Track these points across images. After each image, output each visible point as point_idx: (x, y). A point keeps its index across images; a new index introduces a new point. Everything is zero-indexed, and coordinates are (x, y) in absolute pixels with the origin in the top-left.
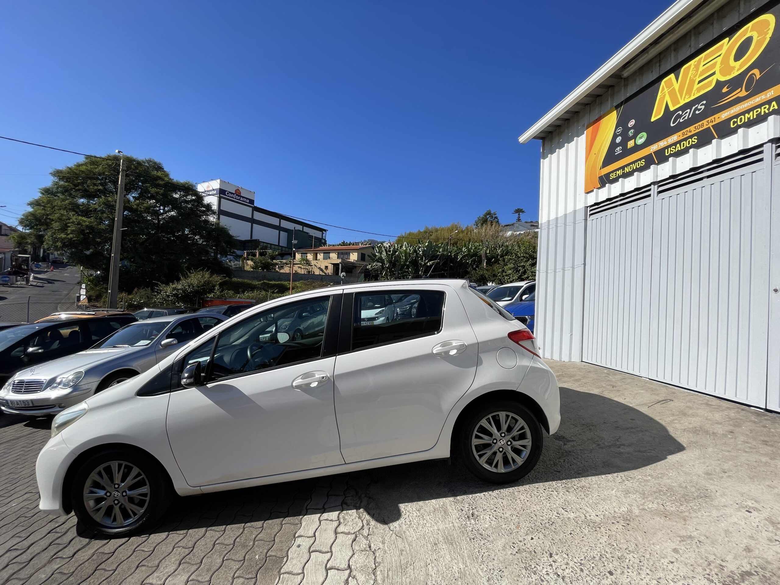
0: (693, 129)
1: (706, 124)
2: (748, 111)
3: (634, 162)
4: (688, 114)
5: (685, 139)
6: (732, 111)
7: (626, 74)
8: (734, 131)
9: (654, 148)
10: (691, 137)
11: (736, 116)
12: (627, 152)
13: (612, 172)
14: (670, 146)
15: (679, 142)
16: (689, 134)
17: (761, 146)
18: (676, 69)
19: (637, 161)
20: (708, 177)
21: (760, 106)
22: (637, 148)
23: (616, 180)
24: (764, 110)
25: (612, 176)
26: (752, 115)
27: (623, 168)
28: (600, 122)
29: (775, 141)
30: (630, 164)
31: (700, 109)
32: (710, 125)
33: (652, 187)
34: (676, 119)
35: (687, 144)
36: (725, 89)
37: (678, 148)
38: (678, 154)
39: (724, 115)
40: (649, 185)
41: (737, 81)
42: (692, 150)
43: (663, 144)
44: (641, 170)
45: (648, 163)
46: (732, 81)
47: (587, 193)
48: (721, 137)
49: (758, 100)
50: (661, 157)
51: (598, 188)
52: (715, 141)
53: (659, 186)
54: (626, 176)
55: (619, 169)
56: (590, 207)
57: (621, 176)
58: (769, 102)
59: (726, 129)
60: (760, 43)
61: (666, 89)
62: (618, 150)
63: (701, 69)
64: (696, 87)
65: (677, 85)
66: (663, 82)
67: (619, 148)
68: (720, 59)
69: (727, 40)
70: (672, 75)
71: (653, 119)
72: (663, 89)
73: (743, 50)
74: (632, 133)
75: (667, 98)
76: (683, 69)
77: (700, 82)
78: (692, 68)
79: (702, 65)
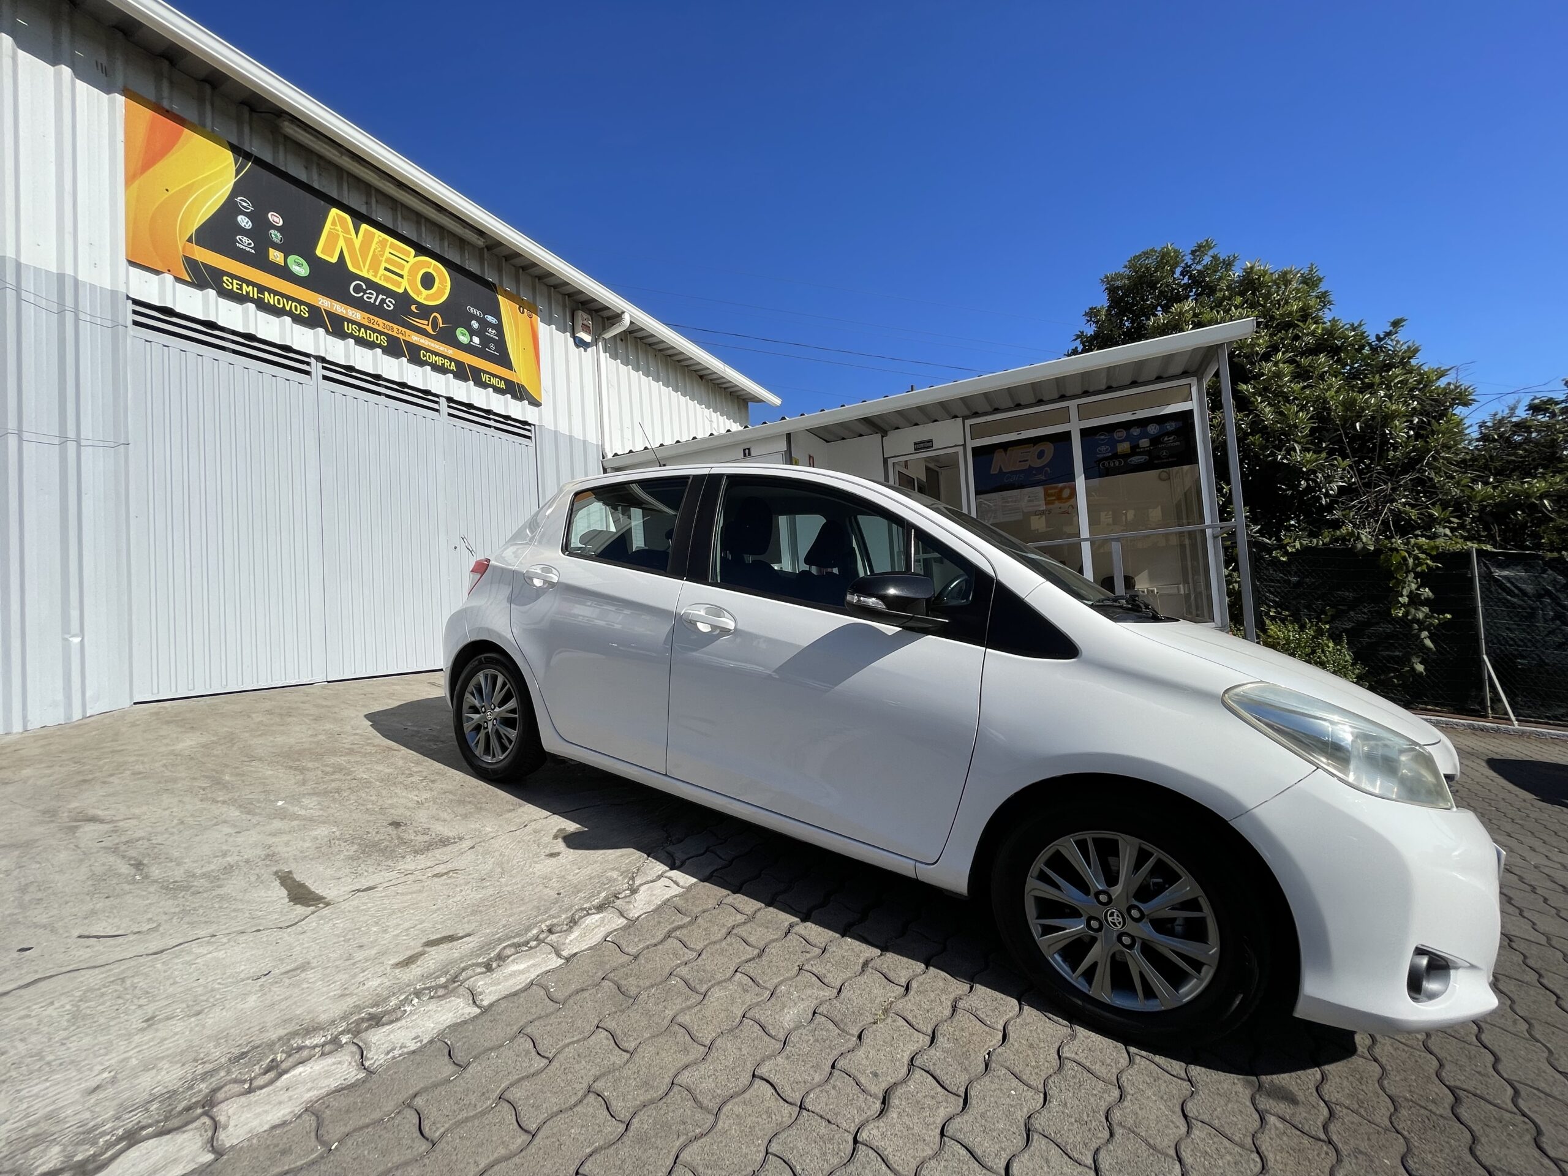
0: (380, 324)
1: (396, 331)
2: (437, 354)
3: (289, 298)
4: (371, 297)
5: (374, 331)
6: (422, 341)
7: (289, 129)
8: (421, 363)
9: (324, 303)
10: (381, 333)
11: (427, 350)
12: (259, 261)
13: (233, 277)
14: (354, 322)
15: (360, 325)
16: (376, 327)
17: (437, 396)
18: (359, 218)
19: (294, 300)
20: (387, 396)
21: (445, 357)
22: (284, 273)
23: (241, 299)
24: (447, 363)
25: (231, 285)
26: (439, 361)
27: (261, 289)
28: (181, 132)
29: (450, 400)
30: (276, 293)
31: (389, 307)
32: (400, 336)
33: (313, 361)
34: (358, 289)
35: (373, 337)
36: (413, 308)
37: (362, 333)
38: (361, 342)
39: (416, 338)
40: (308, 355)
41: (425, 311)
42: (379, 351)
43: (339, 308)
44: (297, 319)
45: (313, 319)
46: (420, 306)
47: (132, 263)
48: (410, 361)
49: (442, 349)
50: (337, 327)
51: (178, 280)
52: (404, 360)
53: (324, 368)
54: (262, 306)
55: (249, 283)
56: (136, 302)
57: (252, 300)
58: (451, 360)
59: (415, 355)
60: (441, 291)
61: (338, 228)
62: (245, 243)
63: (387, 254)
64: (382, 271)
65: (357, 242)
66: (334, 212)
67: (245, 239)
68: (407, 266)
69: (412, 252)
70: (347, 217)
71: (319, 252)
72: (334, 223)
73: (428, 281)
74: (276, 236)
75: (341, 243)
76: (364, 227)
77: (386, 269)
78: (376, 240)
79: (388, 250)
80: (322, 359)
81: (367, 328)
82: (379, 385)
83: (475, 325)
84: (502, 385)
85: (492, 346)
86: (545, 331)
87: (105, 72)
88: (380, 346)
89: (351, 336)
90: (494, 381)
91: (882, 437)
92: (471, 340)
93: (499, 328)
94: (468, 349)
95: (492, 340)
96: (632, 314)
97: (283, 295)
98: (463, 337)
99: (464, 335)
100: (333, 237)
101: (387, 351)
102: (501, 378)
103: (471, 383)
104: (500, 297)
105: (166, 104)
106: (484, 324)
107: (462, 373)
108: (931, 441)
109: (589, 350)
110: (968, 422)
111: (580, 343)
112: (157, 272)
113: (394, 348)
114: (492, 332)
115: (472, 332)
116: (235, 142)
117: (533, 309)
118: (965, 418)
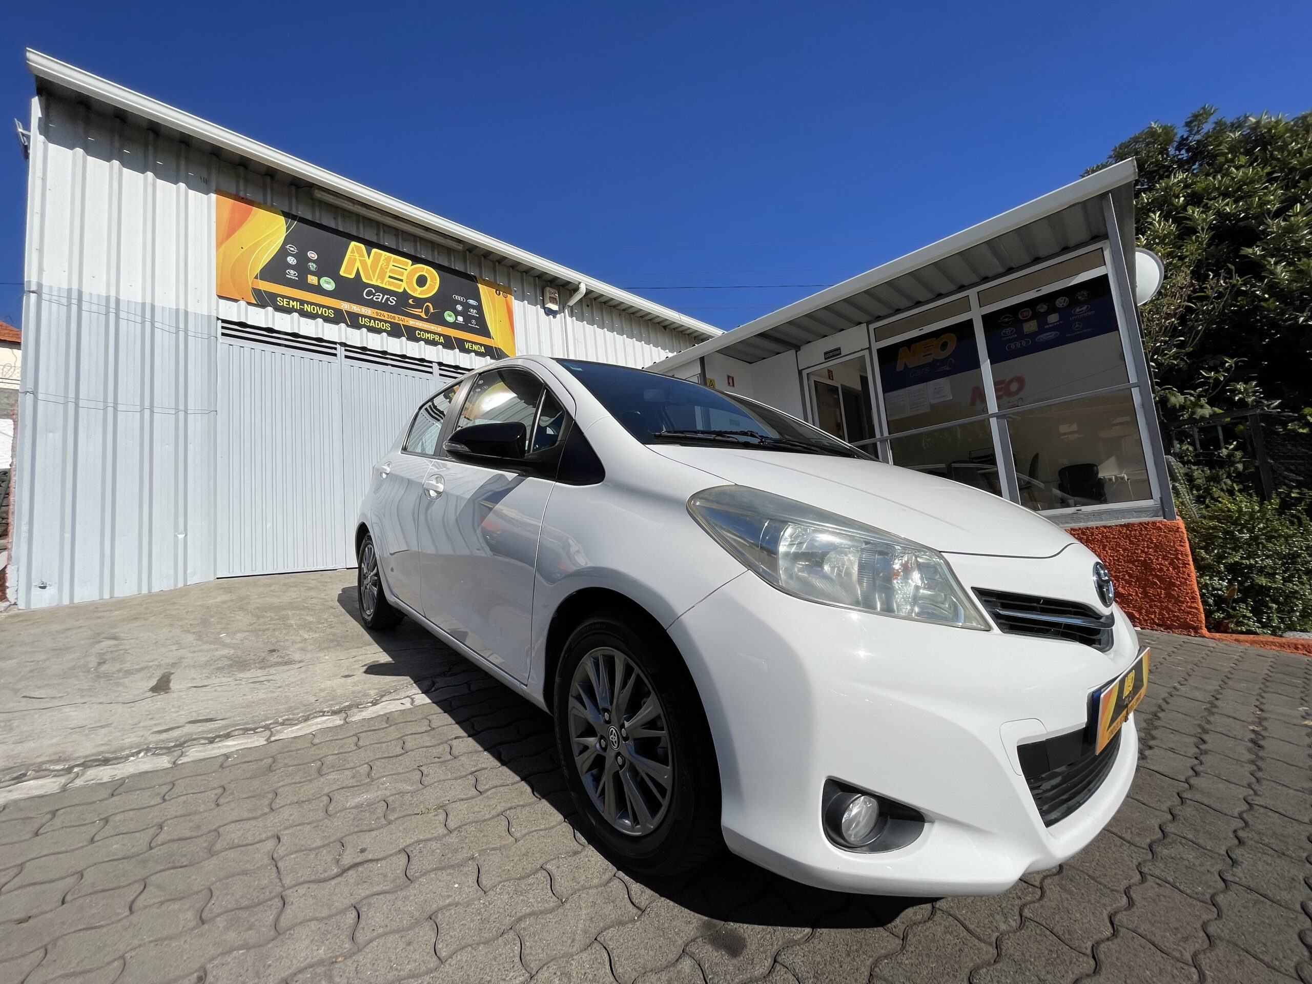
0: (386, 315)
1: (398, 319)
2: (428, 332)
3: (320, 306)
4: (379, 298)
5: (381, 321)
6: (417, 324)
8: (417, 340)
9: (345, 306)
10: (386, 322)
11: (421, 330)
12: (302, 284)
13: (284, 297)
14: (366, 317)
15: (370, 318)
16: (383, 318)
17: (431, 362)
18: (370, 245)
19: (324, 307)
20: (393, 366)
21: (435, 333)
22: (318, 290)
23: (288, 311)
24: (437, 338)
25: (282, 303)
26: (430, 337)
27: (302, 302)
28: (252, 209)
29: (440, 364)
30: (312, 304)
31: (392, 302)
32: (401, 323)
33: (338, 346)
34: (369, 294)
35: (381, 325)
36: (410, 301)
37: (372, 323)
38: (371, 330)
39: (412, 322)
40: (335, 343)
41: (419, 303)
42: (385, 334)
43: (355, 308)
44: (327, 320)
45: (338, 318)
46: (415, 299)
47: (220, 297)
48: (408, 339)
49: (433, 328)
50: (354, 321)
51: (249, 304)
52: (404, 339)
53: (346, 350)
54: (303, 314)
55: (294, 300)
56: (224, 321)
57: (296, 311)
58: (440, 335)
59: (412, 335)
60: (432, 287)
61: (356, 254)
62: (292, 274)
63: (391, 267)
64: (387, 279)
65: (369, 262)
66: (353, 244)
67: (292, 272)
68: (406, 273)
69: (410, 262)
70: (362, 246)
71: (342, 273)
72: (353, 252)
73: (422, 281)
74: (312, 266)
75: (358, 264)
76: (374, 250)
77: (390, 277)
78: (383, 258)
79: (392, 263)
80: (343, 344)
81: (375, 319)
82: (387, 358)
83: (459, 308)
84: (483, 350)
85: (473, 321)
86: (518, 306)
87: (206, 181)
88: (385, 331)
89: (364, 326)
90: (476, 348)
91: (796, 352)
92: (456, 319)
93: (479, 308)
94: (454, 326)
95: (474, 317)
96: (586, 282)
97: (316, 305)
98: (449, 317)
99: (450, 316)
100: (352, 261)
101: (390, 334)
102: (481, 345)
103: (457, 350)
104: (479, 285)
105: (242, 194)
106: (467, 306)
107: (449, 344)
108: (839, 349)
109: (558, 316)
110: (872, 327)
111: (549, 312)
112: (236, 301)
113: (396, 331)
114: (473, 312)
115: (457, 314)
116: (286, 210)
117: (507, 290)
118: (868, 323)
